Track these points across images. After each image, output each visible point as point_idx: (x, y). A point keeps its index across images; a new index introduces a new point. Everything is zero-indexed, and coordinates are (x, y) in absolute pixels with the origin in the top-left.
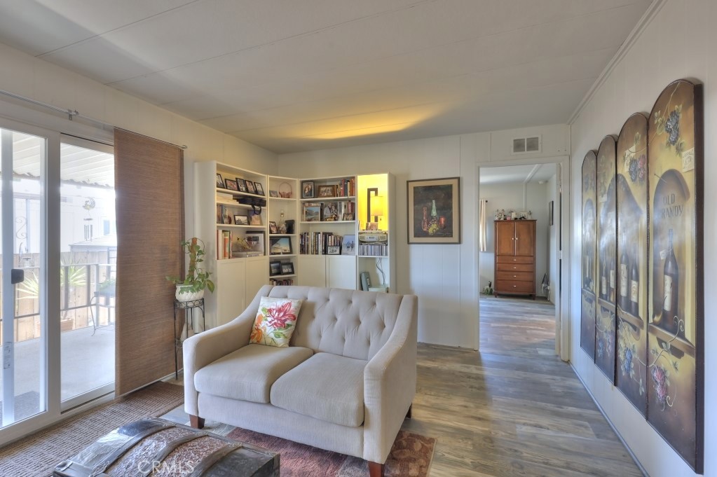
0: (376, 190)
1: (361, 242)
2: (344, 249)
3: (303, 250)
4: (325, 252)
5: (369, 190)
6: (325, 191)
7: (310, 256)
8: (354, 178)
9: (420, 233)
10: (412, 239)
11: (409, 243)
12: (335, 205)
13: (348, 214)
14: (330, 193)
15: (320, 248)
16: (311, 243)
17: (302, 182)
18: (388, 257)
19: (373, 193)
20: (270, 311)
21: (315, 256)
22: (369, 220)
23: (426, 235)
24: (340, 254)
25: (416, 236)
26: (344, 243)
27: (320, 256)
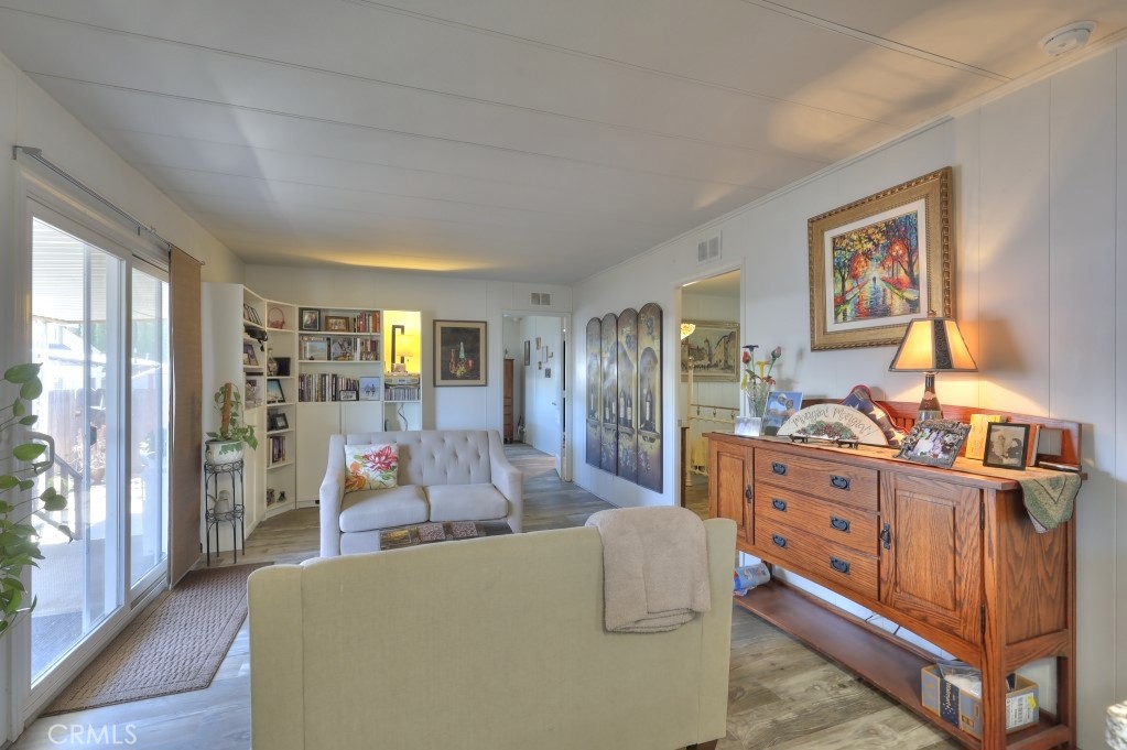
0: (402, 328)
1: (387, 386)
2: (362, 395)
3: (302, 397)
4: (335, 398)
5: (394, 327)
6: (336, 324)
7: (313, 404)
8: (379, 312)
9: (447, 375)
10: (439, 381)
11: (435, 385)
12: (350, 342)
13: (368, 353)
14: (343, 327)
15: (329, 393)
16: (314, 387)
17: (302, 310)
18: (421, 401)
19: (398, 331)
20: (366, 457)
21: (320, 403)
22: (393, 361)
23: (454, 377)
24: (358, 399)
25: (443, 378)
26: (362, 386)
27: (329, 403)
